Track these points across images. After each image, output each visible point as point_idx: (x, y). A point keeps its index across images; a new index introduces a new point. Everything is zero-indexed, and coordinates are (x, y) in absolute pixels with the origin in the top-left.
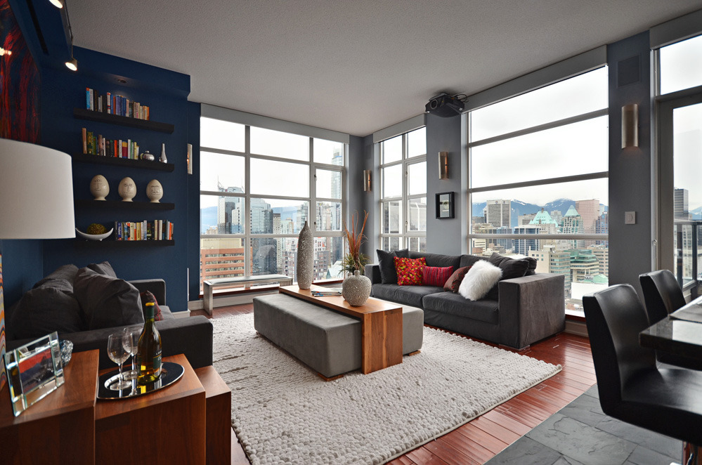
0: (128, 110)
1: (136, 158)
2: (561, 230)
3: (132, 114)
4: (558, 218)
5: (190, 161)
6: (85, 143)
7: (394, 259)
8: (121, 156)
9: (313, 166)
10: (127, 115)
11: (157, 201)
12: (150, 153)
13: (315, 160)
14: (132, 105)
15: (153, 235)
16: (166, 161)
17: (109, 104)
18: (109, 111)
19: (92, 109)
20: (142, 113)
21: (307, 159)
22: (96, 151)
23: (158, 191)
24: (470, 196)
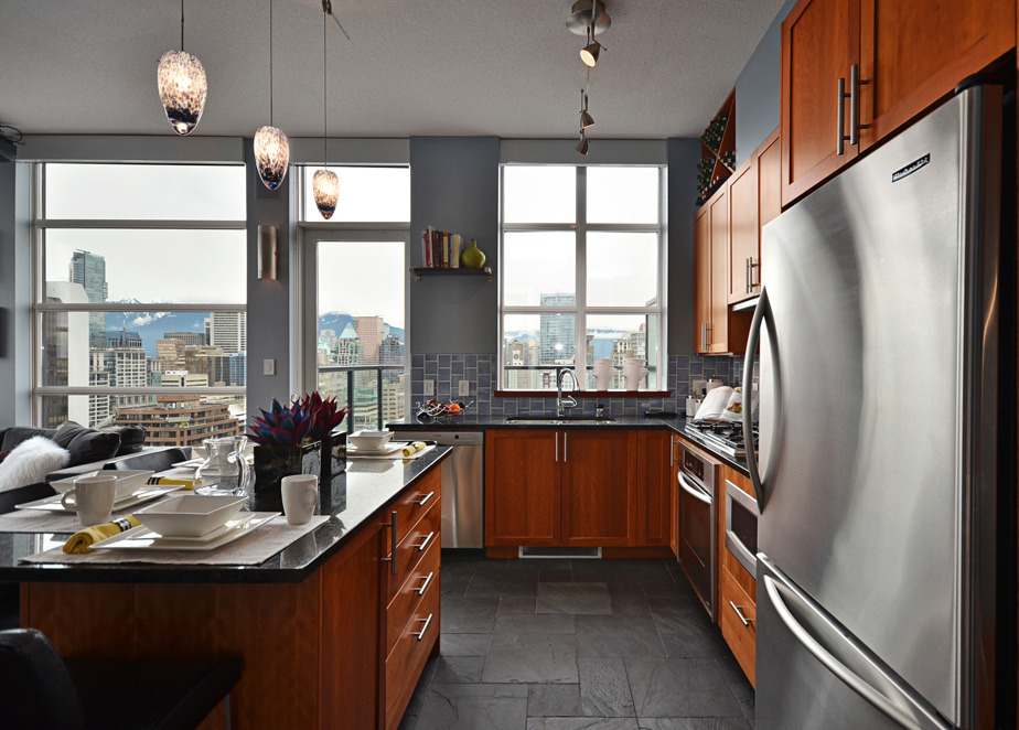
2: (335, 359)
4: (331, 341)
24: (40, 316)
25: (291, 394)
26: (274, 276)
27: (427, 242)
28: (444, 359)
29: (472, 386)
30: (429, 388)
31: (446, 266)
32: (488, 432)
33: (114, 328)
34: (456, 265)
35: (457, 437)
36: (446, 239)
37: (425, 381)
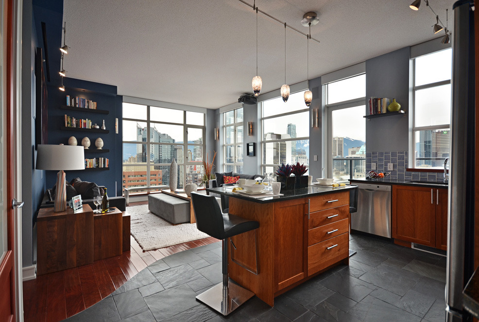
0: (86, 104)
1: (90, 128)
3: (88, 107)
5: (117, 127)
6: (66, 122)
7: (223, 177)
8: (83, 127)
9: (186, 126)
10: (86, 107)
11: (101, 148)
12: (97, 125)
13: (187, 123)
14: (88, 102)
15: (99, 165)
16: (105, 128)
17: (77, 102)
18: (77, 106)
19: (69, 105)
20: (93, 105)
21: (183, 123)
22: (71, 125)
23: (101, 143)
24: (263, 144)
25: (322, 168)
26: (317, 126)
27: (370, 104)
28: (381, 154)
29: (394, 166)
30: (374, 167)
31: (379, 113)
32: (394, 186)
33: (299, 148)
34: (384, 111)
35: (378, 187)
36: (379, 101)
37: (372, 164)
